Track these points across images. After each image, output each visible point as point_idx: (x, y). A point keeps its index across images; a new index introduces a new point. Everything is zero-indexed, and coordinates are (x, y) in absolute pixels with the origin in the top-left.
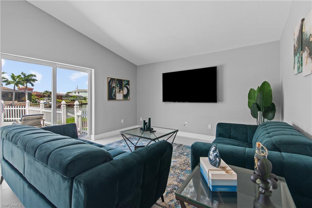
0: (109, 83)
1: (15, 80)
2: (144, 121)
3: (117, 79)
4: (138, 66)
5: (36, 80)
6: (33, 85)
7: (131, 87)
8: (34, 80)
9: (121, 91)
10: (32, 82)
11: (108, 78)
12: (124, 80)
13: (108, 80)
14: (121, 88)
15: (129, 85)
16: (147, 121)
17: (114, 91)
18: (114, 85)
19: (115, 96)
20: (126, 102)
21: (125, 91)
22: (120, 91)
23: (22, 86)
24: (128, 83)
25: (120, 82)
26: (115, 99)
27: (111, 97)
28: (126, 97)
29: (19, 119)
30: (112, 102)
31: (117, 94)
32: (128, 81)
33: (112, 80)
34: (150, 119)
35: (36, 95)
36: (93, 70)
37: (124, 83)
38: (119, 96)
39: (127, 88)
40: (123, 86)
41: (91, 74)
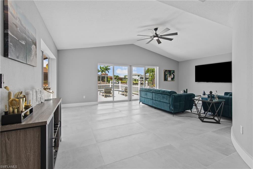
1: (101, 70)
2: (184, 90)
3: (168, 70)
4: (180, 62)
5: (110, 69)
6: (108, 72)
7: (176, 74)
8: (109, 69)
10: (108, 70)
11: (164, 70)
12: (172, 71)
13: (164, 71)
14: (170, 75)
15: (174, 73)
17: (167, 76)
18: (167, 73)
19: (167, 79)
20: (172, 82)
21: (172, 76)
22: (170, 76)
23: (104, 73)
24: (174, 72)
25: (170, 71)
26: (167, 80)
27: (166, 79)
28: (173, 79)
29: (104, 89)
30: (166, 82)
31: (168, 78)
32: (174, 71)
33: (166, 71)
34: (187, 89)
35: (110, 78)
36: (158, 67)
37: (172, 72)
38: (169, 79)
39: (173, 74)
40: (171, 73)
41: (157, 69)
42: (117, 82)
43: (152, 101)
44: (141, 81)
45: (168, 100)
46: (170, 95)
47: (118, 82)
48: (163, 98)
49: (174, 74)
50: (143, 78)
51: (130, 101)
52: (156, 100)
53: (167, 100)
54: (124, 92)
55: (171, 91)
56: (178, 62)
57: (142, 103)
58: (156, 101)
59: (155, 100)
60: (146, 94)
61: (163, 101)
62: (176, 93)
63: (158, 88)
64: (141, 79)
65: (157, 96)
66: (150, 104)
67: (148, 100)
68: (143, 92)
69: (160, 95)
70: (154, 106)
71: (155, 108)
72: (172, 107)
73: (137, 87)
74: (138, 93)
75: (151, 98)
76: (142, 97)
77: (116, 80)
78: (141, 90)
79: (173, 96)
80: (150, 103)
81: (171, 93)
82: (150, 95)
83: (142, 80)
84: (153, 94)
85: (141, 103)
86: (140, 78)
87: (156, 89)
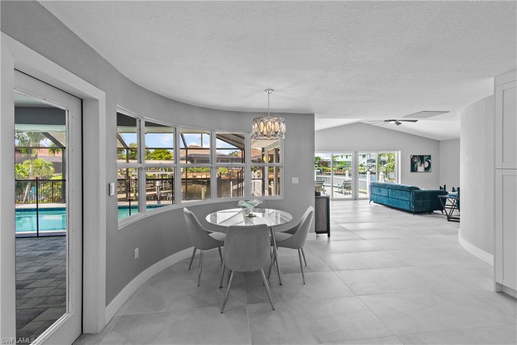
0: (412, 159)
2: (441, 187)
3: (419, 156)
4: (444, 141)
7: (432, 161)
9: (423, 165)
11: (411, 156)
12: (425, 156)
14: (422, 162)
15: (430, 159)
16: (443, 187)
17: (416, 165)
18: (416, 160)
19: (417, 169)
20: (427, 174)
21: (426, 165)
22: (421, 165)
24: (429, 157)
25: (421, 158)
26: (416, 171)
27: (414, 169)
28: (427, 169)
30: (414, 174)
31: (418, 167)
32: (430, 156)
33: (414, 156)
34: (445, 186)
36: (400, 152)
37: (425, 158)
38: (421, 169)
39: (428, 162)
40: (425, 160)
41: (397, 155)
42: (318, 169)
43: (387, 199)
44: (370, 167)
45: (408, 197)
46: (410, 191)
47: (320, 169)
48: (402, 194)
49: (430, 161)
50: (374, 162)
51: (356, 199)
52: (394, 197)
53: (406, 196)
54: (341, 188)
55: (411, 187)
56: (439, 141)
57: (374, 202)
58: (394, 200)
59: (392, 198)
60: (380, 191)
61: (402, 198)
62: (419, 189)
63: (400, 184)
64: (370, 164)
65: (394, 193)
66: (385, 203)
67: (382, 197)
68: (375, 188)
69: (398, 191)
70: (390, 205)
71: (392, 208)
72: (413, 205)
73: (364, 180)
74: (365, 191)
75: (387, 195)
76: (374, 194)
77: (316, 167)
78: (373, 186)
79: (414, 193)
80: (385, 201)
81: (411, 189)
82: (384, 192)
83: (373, 166)
84: (389, 190)
85: (372, 202)
86: (368, 161)
87: (396, 184)
